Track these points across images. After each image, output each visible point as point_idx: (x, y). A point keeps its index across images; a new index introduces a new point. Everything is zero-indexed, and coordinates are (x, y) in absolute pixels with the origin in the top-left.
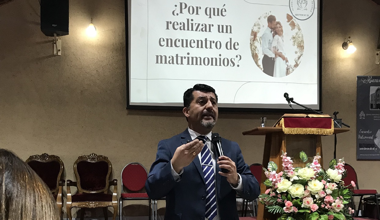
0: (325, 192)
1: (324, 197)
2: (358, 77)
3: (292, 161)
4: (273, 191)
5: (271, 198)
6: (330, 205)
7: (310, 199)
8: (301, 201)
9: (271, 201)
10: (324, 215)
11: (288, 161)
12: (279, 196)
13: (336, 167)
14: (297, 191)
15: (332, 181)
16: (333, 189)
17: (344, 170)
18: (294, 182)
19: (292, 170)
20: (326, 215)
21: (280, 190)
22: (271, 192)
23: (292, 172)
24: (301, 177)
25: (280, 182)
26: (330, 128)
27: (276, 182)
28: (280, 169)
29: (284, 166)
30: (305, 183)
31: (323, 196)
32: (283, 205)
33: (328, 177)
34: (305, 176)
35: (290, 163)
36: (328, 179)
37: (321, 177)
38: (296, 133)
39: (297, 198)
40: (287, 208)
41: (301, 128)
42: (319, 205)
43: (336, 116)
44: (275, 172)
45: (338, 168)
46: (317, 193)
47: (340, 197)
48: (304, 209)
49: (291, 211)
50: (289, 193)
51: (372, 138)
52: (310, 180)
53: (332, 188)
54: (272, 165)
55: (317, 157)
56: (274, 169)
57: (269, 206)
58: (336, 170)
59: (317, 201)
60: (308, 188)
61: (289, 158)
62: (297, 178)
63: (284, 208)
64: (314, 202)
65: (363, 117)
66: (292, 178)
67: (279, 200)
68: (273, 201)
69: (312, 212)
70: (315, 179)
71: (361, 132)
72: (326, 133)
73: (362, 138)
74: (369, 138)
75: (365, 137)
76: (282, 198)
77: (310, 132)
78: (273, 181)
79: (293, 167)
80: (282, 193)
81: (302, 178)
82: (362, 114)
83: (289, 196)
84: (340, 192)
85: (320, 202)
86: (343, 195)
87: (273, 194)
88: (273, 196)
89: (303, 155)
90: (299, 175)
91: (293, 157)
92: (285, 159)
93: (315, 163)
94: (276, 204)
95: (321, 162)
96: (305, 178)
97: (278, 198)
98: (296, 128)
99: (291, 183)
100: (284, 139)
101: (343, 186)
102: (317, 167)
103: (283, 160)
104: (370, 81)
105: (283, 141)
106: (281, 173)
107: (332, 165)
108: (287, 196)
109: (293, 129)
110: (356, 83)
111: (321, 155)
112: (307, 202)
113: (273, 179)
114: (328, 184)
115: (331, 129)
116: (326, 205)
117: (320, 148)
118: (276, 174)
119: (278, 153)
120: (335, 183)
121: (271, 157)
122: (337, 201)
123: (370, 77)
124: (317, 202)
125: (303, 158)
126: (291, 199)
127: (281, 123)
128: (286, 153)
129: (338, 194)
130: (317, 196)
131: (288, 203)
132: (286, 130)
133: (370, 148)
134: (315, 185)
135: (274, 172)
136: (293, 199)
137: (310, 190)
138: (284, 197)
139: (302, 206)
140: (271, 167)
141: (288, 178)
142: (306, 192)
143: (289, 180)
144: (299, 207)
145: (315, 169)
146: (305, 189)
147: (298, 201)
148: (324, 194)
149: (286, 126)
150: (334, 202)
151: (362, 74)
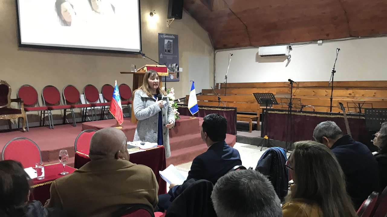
2: (159, 34)
82: (161, 55)
104: (164, 37)
110: (158, 37)
151: (160, 32)
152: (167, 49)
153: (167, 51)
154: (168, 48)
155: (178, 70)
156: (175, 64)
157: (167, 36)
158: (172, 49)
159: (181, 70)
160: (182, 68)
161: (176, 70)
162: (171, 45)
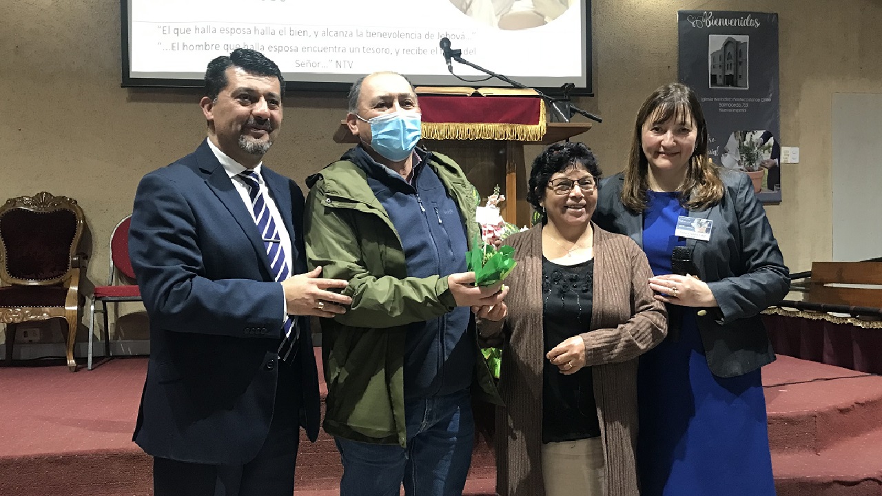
2: (680, 13)
51: (715, 153)
104: (708, 24)
110: (677, 26)
123: (708, 12)
151: (689, 7)
152: (718, 72)
153: (719, 81)
154: (724, 67)
155: (776, 153)
157: (723, 22)
158: (745, 71)
159: (789, 155)
160: (797, 149)
162: (740, 56)
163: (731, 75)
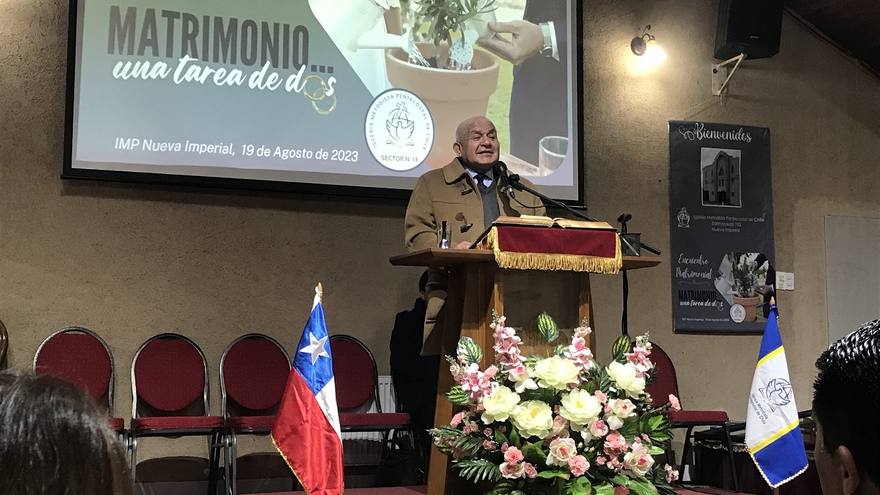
0: (606, 423)
1: (604, 439)
2: (671, 123)
3: (518, 338)
4: (471, 419)
5: (466, 439)
6: (621, 459)
7: (568, 442)
8: (546, 448)
9: (467, 446)
10: (606, 484)
11: (509, 340)
12: (488, 433)
13: (631, 357)
14: (535, 419)
15: (621, 395)
16: (625, 416)
17: (649, 365)
18: (527, 396)
19: (518, 363)
20: (609, 486)
21: (489, 417)
22: (466, 422)
23: (520, 369)
24: (544, 382)
25: (489, 394)
26: (613, 256)
27: (480, 394)
28: (489, 358)
29: (500, 352)
30: (553, 398)
31: (599, 433)
32: (497, 458)
33: (612, 383)
34: (553, 380)
35: (513, 345)
36: (612, 389)
37: (593, 382)
38: (528, 267)
39: (534, 439)
40: (509, 467)
41: (539, 254)
42: (592, 460)
43: (624, 225)
44: (477, 367)
45: (636, 360)
46: (586, 426)
47: (642, 438)
48: (552, 468)
49: (519, 474)
50: (514, 423)
51: (709, 276)
52: (565, 391)
53: (621, 414)
54: (467, 347)
55: (583, 331)
56: (472, 359)
57: (460, 461)
58: (630, 365)
59: (584, 447)
60: (562, 412)
61: (511, 331)
62: (532, 385)
63: (502, 466)
64: (577, 449)
65: (685, 221)
66: (520, 383)
67: (489, 444)
68: (472, 446)
69: (572, 476)
70: (580, 388)
71: (681, 260)
72: (602, 268)
73: (684, 275)
74: (704, 275)
75: (694, 274)
76: (494, 439)
77: (563, 265)
78: (471, 391)
79: (520, 354)
80: (495, 425)
81: (547, 384)
82: (683, 215)
83: (514, 432)
84: (641, 424)
85: (593, 449)
86: (649, 433)
87: (472, 426)
88: (473, 433)
89: (546, 322)
90: (538, 376)
91: (521, 329)
92: (500, 333)
93: (578, 347)
94: (480, 455)
95: (592, 342)
96: (554, 384)
97: (486, 438)
98: (528, 255)
99: (519, 399)
100: (498, 281)
101: (649, 408)
102: (582, 357)
103: (495, 335)
104: (700, 136)
105: (496, 286)
106: (493, 370)
107: (620, 351)
108: (507, 434)
109: (520, 256)
110: (668, 137)
111: (592, 325)
112: (561, 449)
113: (471, 386)
114: (612, 402)
115: (614, 260)
116: (609, 460)
117: (587, 306)
118: (480, 374)
119: (482, 315)
120: (630, 398)
121: (463, 325)
122: (636, 446)
123: (700, 124)
124: (586, 449)
125: (547, 330)
126: (518, 441)
127: (489, 239)
128: (504, 318)
129: (638, 430)
130: (584, 435)
131: (512, 453)
132: (504, 259)
133: (705, 301)
134: (579, 405)
135: (475, 367)
136: (523, 441)
137: (567, 417)
138: (500, 436)
139: (549, 461)
140: (465, 352)
141: (511, 385)
142: (557, 423)
143: (513, 390)
144: (540, 465)
145: (579, 360)
146: (554, 416)
147: (537, 446)
148: (601, 428)
149: (502, 249)
150: (630, 450)
151: (679, 117)
152: (710, 188)
153: (712, 198)
154: (717, 183)
155: (771, 279)
156: (754, 256)
157: (715, 135)
158: (737, 187)
159: (784, 280)
160: (791, 275)
161: (761, 281)
162: (733, 172)
163: (723, 191)
